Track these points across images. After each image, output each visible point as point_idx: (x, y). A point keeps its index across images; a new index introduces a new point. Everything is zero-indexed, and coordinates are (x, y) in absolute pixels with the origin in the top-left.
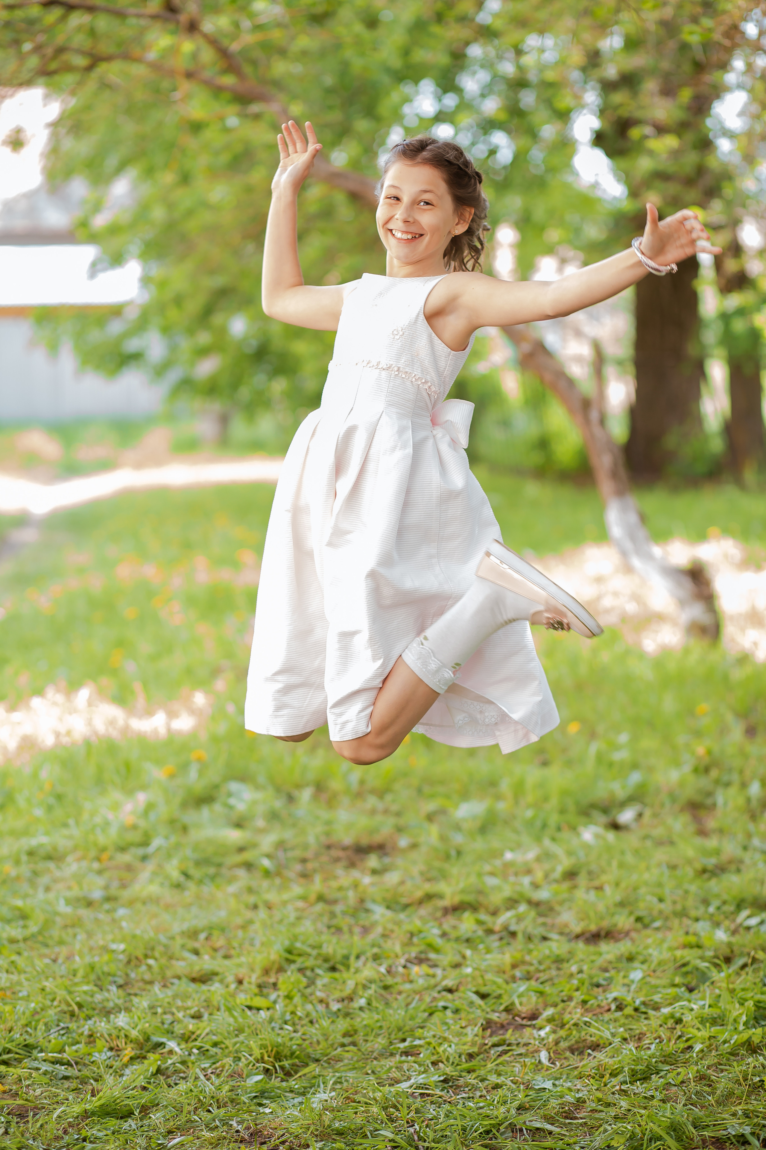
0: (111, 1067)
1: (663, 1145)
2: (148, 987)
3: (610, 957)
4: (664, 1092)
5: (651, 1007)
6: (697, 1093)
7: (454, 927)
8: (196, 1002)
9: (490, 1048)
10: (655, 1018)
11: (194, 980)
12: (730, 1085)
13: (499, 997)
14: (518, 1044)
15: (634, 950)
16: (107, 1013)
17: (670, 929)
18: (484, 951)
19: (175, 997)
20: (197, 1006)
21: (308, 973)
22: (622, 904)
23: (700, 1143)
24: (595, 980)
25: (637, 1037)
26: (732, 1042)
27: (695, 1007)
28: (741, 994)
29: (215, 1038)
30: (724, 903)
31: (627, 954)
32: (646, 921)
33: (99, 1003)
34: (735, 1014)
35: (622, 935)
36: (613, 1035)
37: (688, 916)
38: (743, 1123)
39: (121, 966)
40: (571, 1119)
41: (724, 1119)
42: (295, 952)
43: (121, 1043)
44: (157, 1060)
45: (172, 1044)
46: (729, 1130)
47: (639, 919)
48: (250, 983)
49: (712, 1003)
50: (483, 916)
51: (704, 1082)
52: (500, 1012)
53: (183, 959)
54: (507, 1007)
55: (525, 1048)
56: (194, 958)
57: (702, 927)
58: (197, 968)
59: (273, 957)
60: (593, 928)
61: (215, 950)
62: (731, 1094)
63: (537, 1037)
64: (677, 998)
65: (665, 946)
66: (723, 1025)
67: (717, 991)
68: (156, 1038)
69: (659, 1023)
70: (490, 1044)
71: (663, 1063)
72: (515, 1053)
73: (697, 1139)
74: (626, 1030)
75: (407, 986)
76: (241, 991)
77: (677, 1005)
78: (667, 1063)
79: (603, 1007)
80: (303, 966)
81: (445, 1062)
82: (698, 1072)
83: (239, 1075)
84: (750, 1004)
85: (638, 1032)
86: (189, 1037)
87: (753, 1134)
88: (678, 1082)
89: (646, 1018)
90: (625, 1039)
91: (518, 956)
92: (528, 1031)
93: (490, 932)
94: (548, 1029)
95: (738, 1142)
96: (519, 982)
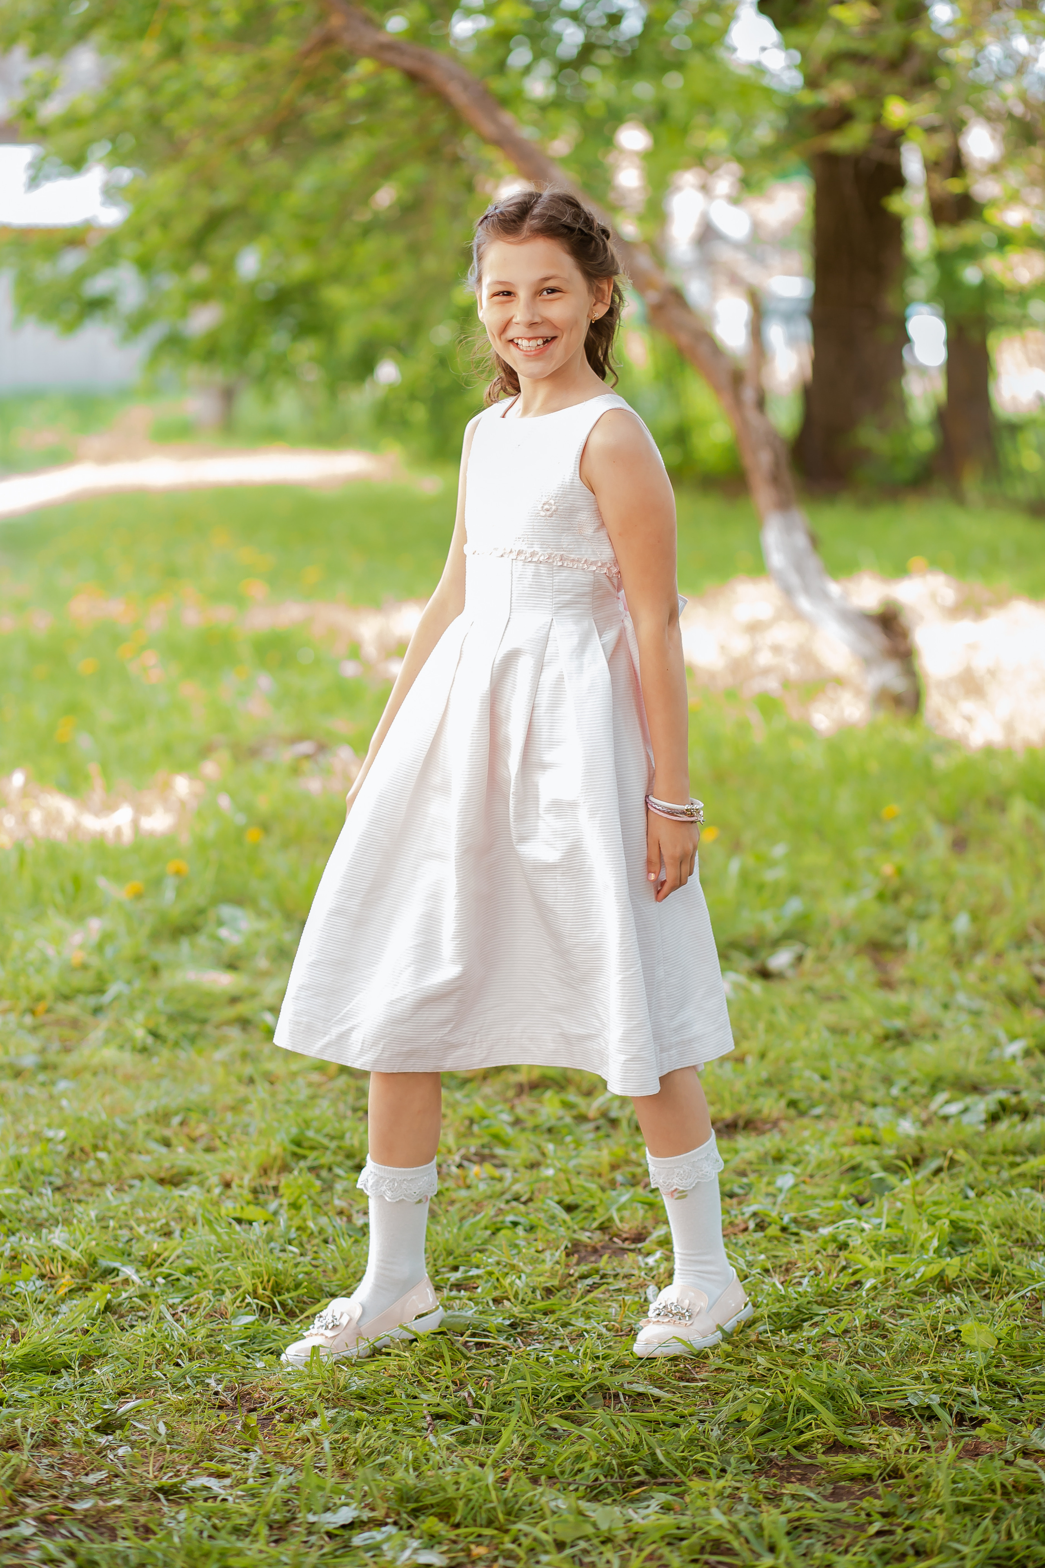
0: (41, 1302)
1: (816, 1419)
2: (97, 1190)
3: (750, 1156)
4: (820, 1345)
5: (804, 1226)
6: (866, 1347)
7: (532, 1112)
8: (164, 1212)
9: (576, 1281)
10: (810, 1241)
11: (162, 1181)
12: (913, 1336)
13: (591, 1210)
14: (616, 1276)
15: (784, 1146)
16: (38, 1226)
17: (835, 1117)
18: (572, 1146)
19: (134, 1205)
20: (166, 1217)
21: (324, 1173)
22: (769, 1083)
23: (869, 1417)
24: (727, 1188)
25: (783, 1268)
26: (918, 1276)
27: (866, 1226)
28: (932, 1209)
29: (189, 1263)
30: (914, 1082)
31: (773, 1152)
32: (803, 1106)
33: (27, 1212)
34: (923, 1236)
35: (768, 1126)
36: (750, 1265)
37: (861, 1101)
38: (930, 1390)
39: (59, 1160)
40: (688, 1381)
41: (904, 1384)
42: (306, 1144)
43: (56, 1269)
44: (106, 1293)
45: (128, 1271)
46: (910, 1400)
47: (792, 1104)
48: (241, 1187)
49: (891, 1221)
50: (572, 1096)
51: (877, 1332)
52: (592, 1232)
53: (148, 1152)
54: (602, 1223)
55: (626, 1280)
56: (163, 1150)
57: (881, 1116)
58: (167, 1164)
59: (275, 1150)
60: (728, 1115)
61: (193, 1140)
62: (913, 1349)
63: (643, 1265)
64: (842, 1215)
65: (828, 1140)
66: (905, 1252)
67: (899, 1205)
68: (106, 1262)
69: (816, 1248)
70: (577, 1275)
71: (819, 1304)
72: (612, 1288)
73: (864, 1411)
74: (768, 1258)
75: (463, 1193)
76: (228, 1197)
77: (841, 1223)
78: (825, 1305)
79: (738, 1225)
80: (316, 1164)
81: (513, 1300)
82: (867, 1316)
83: (221, 1315)
84: (944, 1225)
85: (785, 1260)
86: (153, 1262)
87: (943, 1405)
88: (839, 1332)
89: (797, 1242)
90: (767, 1271)
91: (620, 1152)
92: (630, 1257)
93: (581, 1119)
94: (658, 1255)
95: (922, 1416)
96: (620, 1189)
